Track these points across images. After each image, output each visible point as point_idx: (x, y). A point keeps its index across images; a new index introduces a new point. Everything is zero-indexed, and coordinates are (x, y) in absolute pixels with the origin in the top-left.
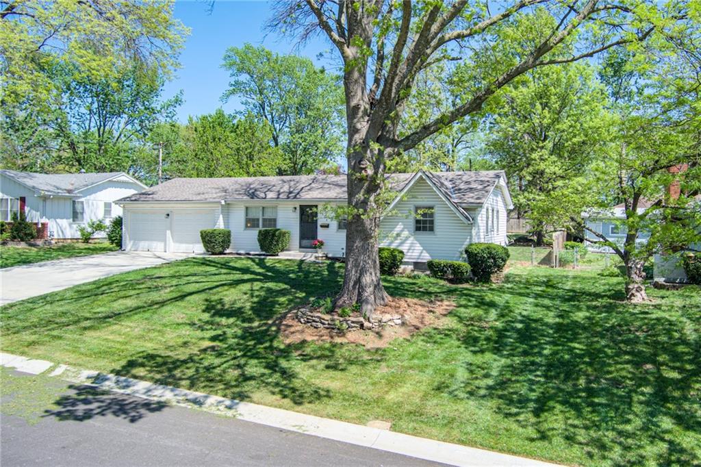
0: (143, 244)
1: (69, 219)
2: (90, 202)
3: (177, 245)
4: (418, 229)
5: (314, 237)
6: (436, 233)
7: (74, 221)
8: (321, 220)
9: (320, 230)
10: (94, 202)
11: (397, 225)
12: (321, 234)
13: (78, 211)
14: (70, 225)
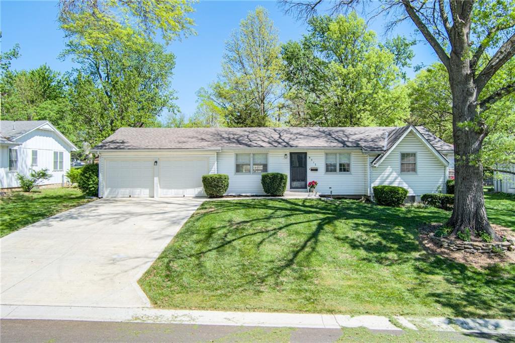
0: (123, 192)
1: (6, 168)
2: (22, 149)
3: (165, 190)
4: (402, 170)
5: (304, 179)
6: (418, 173)
7: (10, 169)
8: (310, 164)
9: (309, 172)
10: (25, 150)
11: (387, 168)
12: (311, 177)
13: (13, 159)
14: (7, 173)
